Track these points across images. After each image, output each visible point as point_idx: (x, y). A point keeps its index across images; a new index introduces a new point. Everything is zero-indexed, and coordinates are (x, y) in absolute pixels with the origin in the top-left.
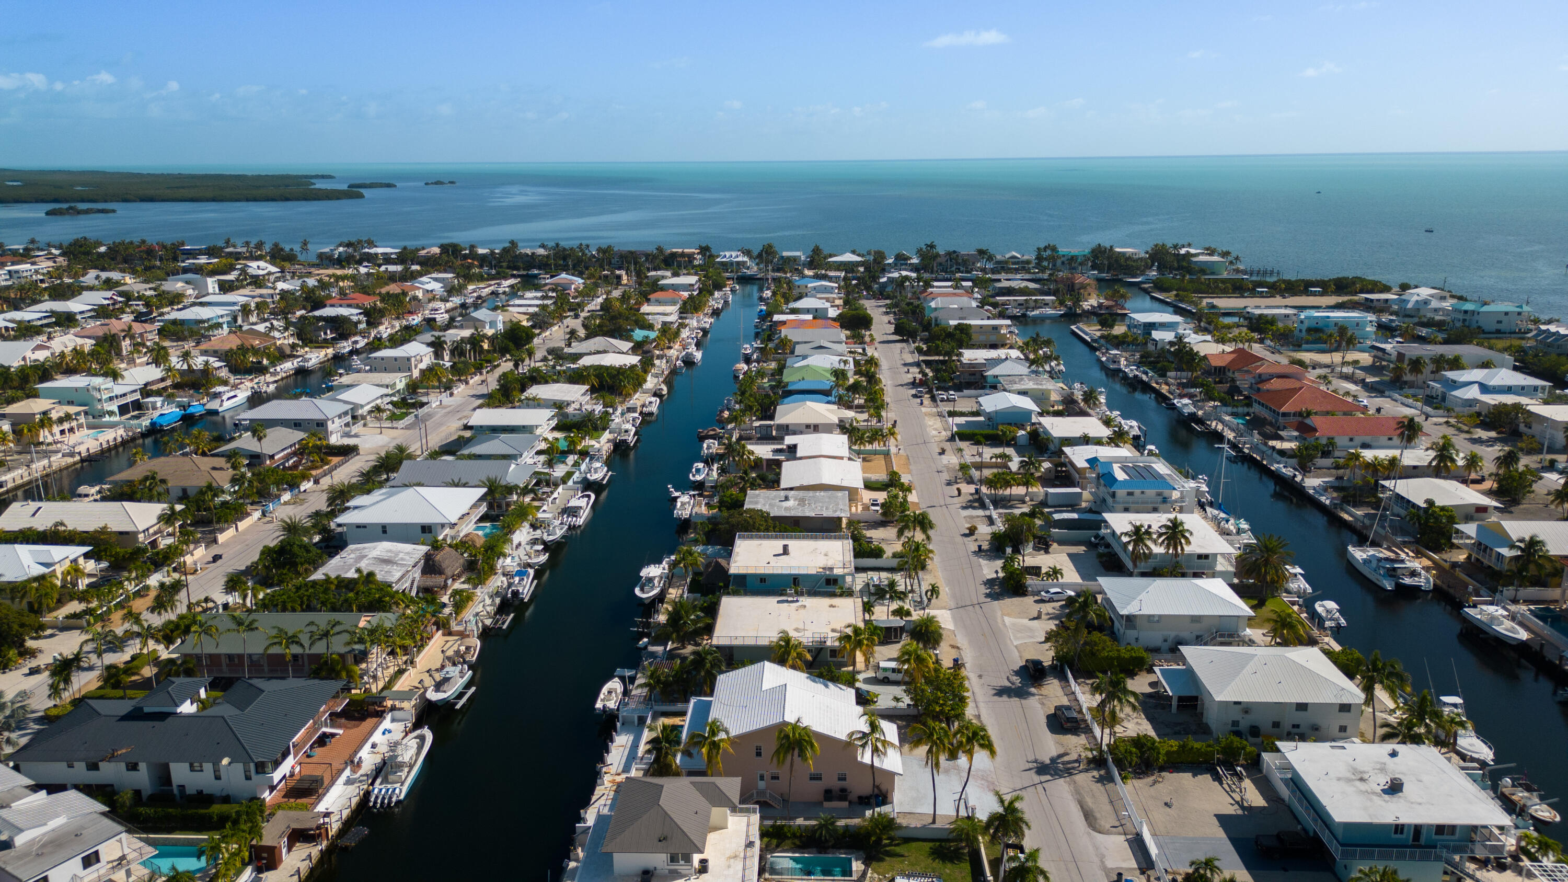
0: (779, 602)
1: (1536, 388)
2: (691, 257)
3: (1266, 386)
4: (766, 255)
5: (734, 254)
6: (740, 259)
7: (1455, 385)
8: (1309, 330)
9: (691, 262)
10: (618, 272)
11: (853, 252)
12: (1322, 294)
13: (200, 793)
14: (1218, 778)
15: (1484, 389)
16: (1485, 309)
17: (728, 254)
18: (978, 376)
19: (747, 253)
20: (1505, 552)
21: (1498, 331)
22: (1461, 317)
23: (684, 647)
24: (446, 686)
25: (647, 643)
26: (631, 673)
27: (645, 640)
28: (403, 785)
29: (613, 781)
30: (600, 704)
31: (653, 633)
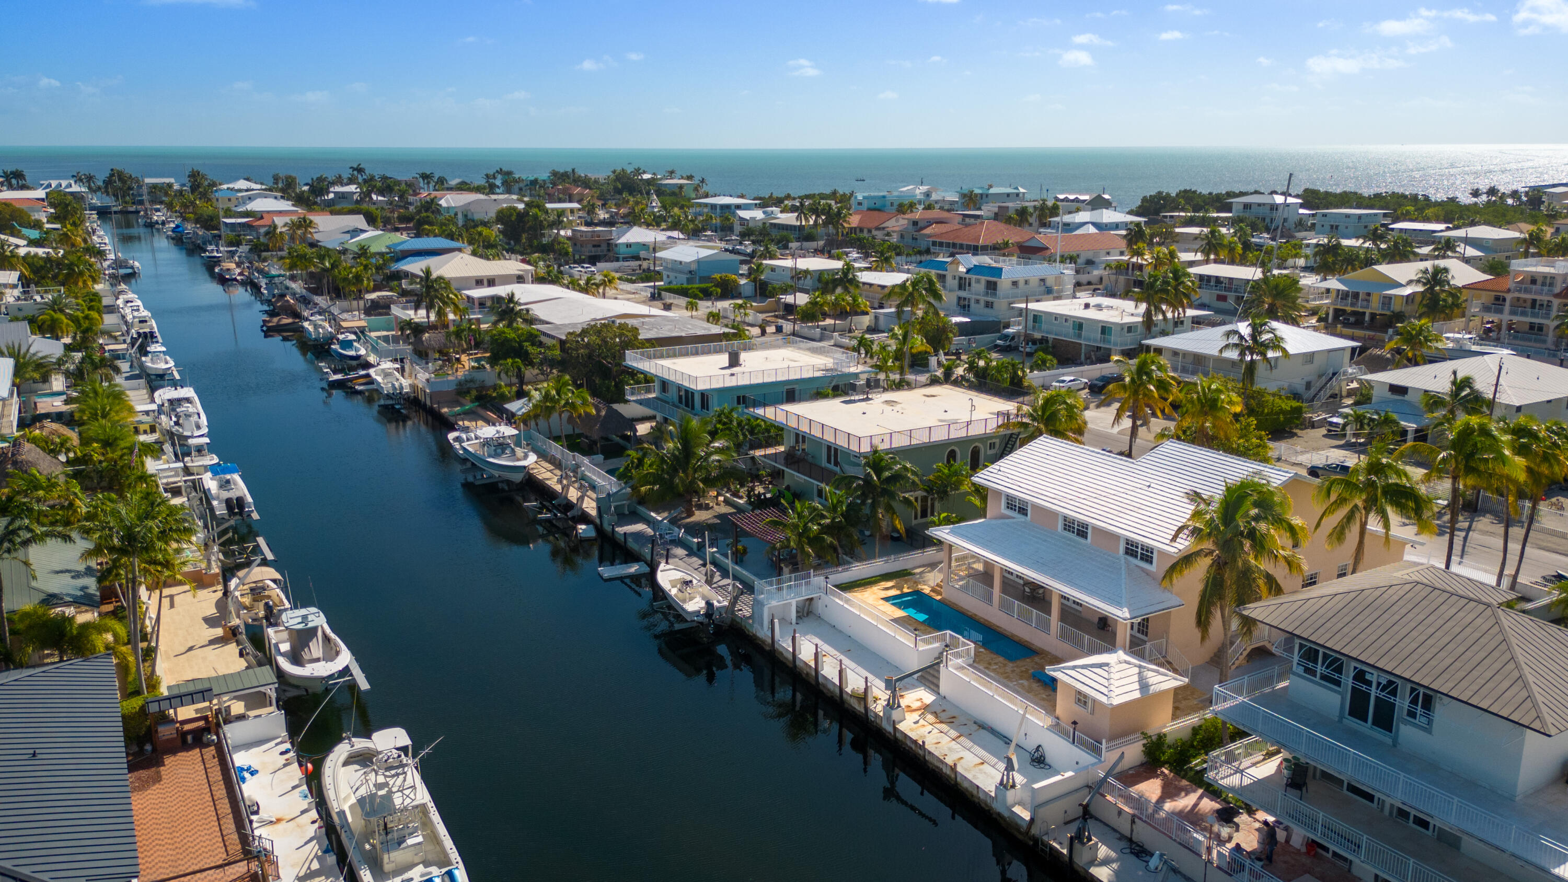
0: (844, 403)
4: (115, 183)
6: (75, 188)
16: (992, 191)
18: (604, 247)
19: (89, 183)
20: (1399, 291)
23: (691, 514)
24: (316, 648)
25: (599, 529)
26: (633, 569)
27: (582, 527)
28: (444, 861)
29: (909, 709)
30: (694, 605)
31: (593, 513)
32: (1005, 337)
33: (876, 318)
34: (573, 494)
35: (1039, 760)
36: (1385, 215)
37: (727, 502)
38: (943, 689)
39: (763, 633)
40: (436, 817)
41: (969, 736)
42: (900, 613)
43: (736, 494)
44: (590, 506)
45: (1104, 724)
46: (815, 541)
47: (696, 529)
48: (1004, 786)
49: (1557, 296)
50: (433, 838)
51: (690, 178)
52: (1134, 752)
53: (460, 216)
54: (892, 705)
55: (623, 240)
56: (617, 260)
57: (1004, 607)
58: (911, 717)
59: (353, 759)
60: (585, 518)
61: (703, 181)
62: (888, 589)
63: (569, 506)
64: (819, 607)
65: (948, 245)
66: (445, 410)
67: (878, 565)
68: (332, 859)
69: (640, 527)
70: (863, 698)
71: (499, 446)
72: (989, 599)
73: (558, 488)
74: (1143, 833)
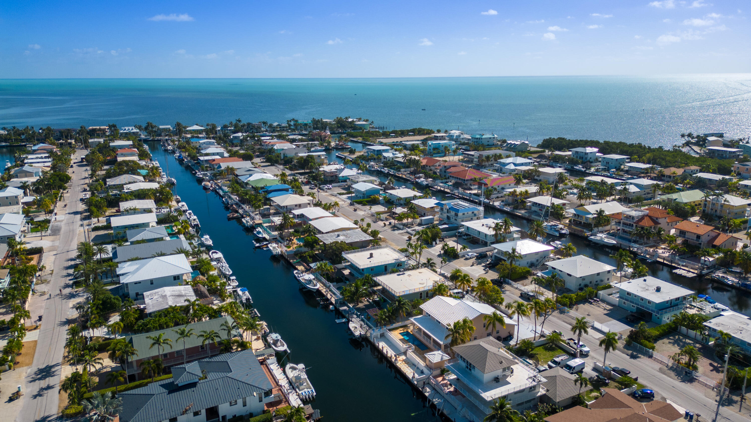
0: (398, 275)
1: (529, 163)
2: (104, 130)
3: (448, 170)
4: (149, 128)
5: (130, 128)
6: (135, 131)
7: (505, 164)
8: (434, 149)
9: (104, 133)
10: (69, 141)
11: (197, 125)
12: (414, 135)
13: (235, 416)
14: (591, 303)
15: (515, 165)
16: (484, 137)
17: (127, 128)
18: (334, 177)
19: (140, 128)
20: (590, 216)
21: (488, 145)
22: (476, 140)
23: (358, 305)
24: (279, 344)
25: (335, 307)
26: (344, 320)
27: (331, 306)
28: (310, 388)
29: (400, 360)
30: (357, 333)
31: (334, 302)
32: (459, 233)
33: (421, 220)
34: (329, 297)
35: (422, 372)
36: (627, 158)
37: (367, 300)
38: (408, 356)
39: (372, 341)
40: (308, 380)
41: (410, 367)
42: (402, 337)
43: (369, 299)
44: (333, 300)
45: (433, 366)
46: (384, 320)
47: (359, 310)
48: (413, 377)
49: (634, 223)
50: (308, 384)
51: (367, 121)
52: (438, 372)
53: (282, 155)
54: (396, 360)
55: (341, 175)
56: (339, 182)
57: (424, 338)
58: (400, 362)
59: (290, 368)
60: (331, 303)
61: (372, 122)
62: (401, 330)
63: (328, 300)
64: (385, 335)
65: (455, 178)
66: (291, 261)
67: (400, 324)
68: (291, 387)
69: (345, 308)
70: (391, 357)
71: (310, 281)
72: (421, 335)
73: (325, 293)
74: (436, 387)
